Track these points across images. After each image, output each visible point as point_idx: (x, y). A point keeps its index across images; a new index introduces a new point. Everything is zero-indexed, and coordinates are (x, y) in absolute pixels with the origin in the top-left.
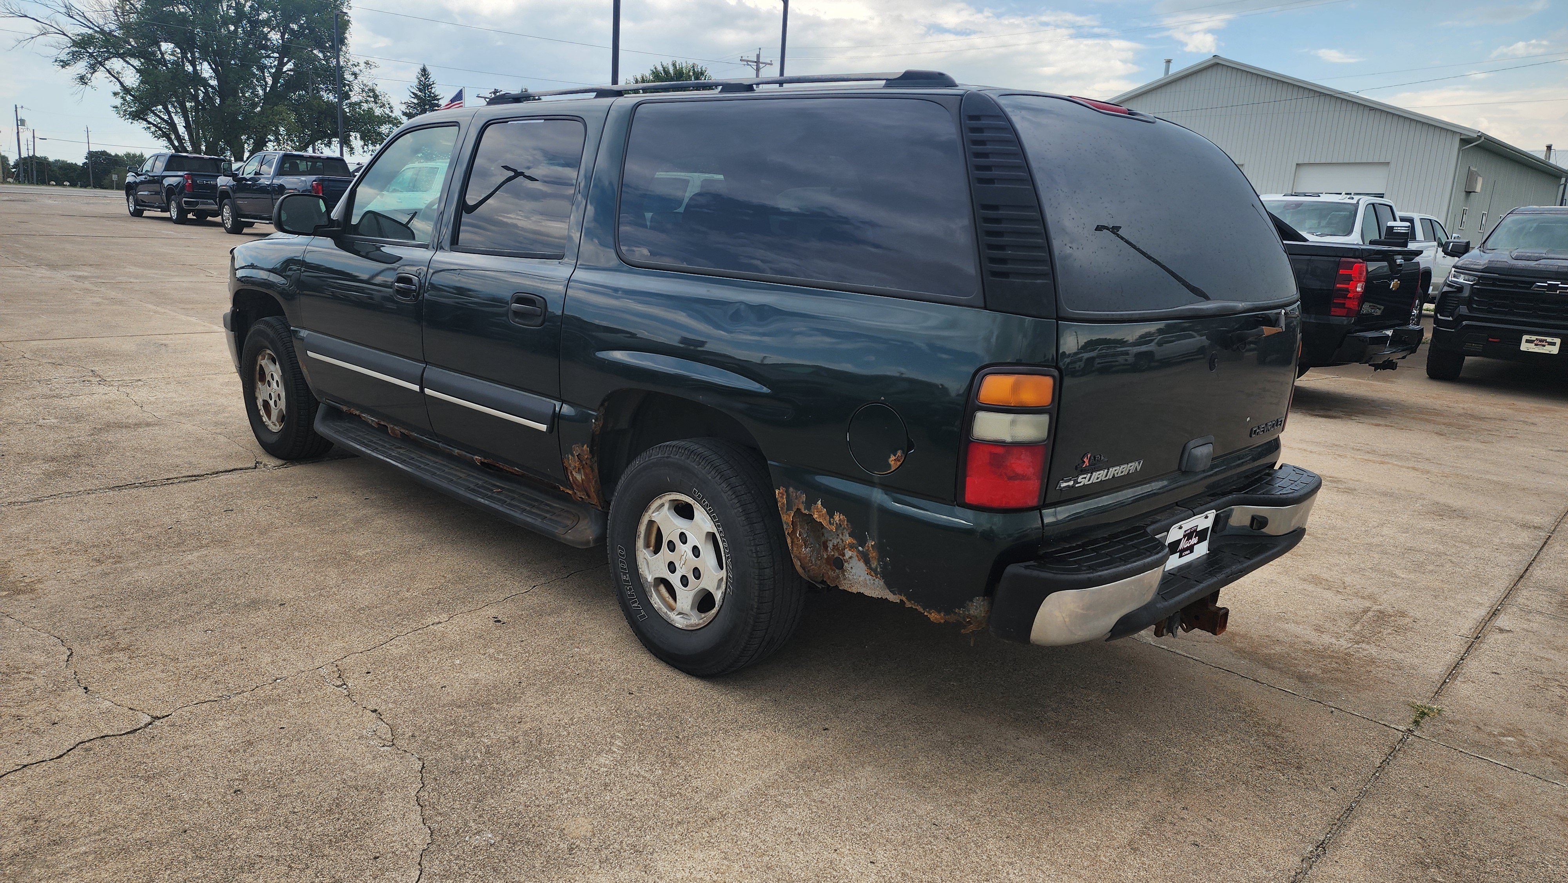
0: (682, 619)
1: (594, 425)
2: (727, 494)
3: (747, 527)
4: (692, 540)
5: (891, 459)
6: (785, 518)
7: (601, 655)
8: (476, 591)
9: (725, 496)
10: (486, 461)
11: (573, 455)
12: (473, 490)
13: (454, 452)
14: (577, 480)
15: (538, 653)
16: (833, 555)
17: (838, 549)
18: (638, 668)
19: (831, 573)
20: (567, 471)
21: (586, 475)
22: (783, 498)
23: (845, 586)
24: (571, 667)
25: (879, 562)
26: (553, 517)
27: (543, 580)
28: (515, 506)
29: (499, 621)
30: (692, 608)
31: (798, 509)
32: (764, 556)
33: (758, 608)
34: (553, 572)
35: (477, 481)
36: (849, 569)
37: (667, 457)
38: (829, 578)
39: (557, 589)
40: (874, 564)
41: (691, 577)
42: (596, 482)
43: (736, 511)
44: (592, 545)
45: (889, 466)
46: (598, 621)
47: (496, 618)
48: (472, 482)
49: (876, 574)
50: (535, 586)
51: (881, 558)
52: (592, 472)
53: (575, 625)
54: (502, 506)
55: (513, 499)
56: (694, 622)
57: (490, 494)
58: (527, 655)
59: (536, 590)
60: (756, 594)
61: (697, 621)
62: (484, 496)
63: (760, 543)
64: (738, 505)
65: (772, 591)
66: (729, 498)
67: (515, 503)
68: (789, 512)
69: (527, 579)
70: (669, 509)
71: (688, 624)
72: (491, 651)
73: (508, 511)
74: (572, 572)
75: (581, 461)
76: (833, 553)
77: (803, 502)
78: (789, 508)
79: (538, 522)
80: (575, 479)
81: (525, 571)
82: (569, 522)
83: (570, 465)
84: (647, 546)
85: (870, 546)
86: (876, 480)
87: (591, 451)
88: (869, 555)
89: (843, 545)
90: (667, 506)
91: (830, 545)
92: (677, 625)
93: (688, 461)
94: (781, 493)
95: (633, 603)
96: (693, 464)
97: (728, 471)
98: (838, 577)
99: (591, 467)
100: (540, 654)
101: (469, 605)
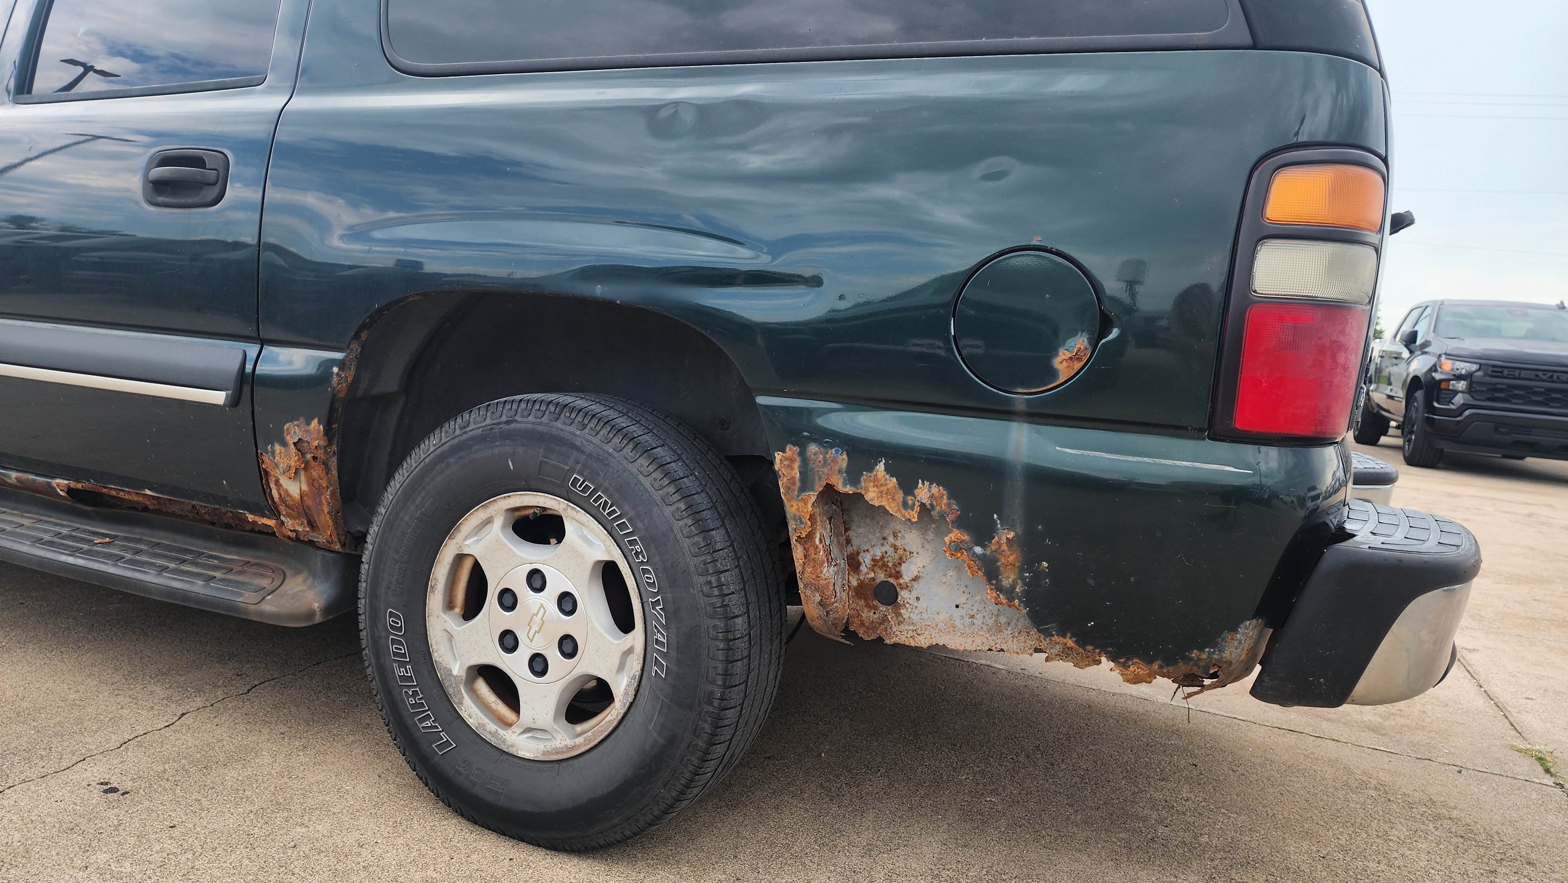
0: (530, 741)
1: (335, 379)
2: (649, 478)
3: (697, 539)
4: (556, 584)
5: (1059, 359)
6: (795, 507)
7: (356, 835)
8: (56, 735)
9: (646, 482)
10: (79, 486)
11: (284, 444)
12: (51, 544)
13: (9, 477)
14: (289, 495)
15: (214, 849)
16: (873, 579)
17: (885, 565)
18: (444, 851)
19: (867, 615)
20: (267, 481)
21: (311, 482)
22: (792, 469)
23: (900, 635)
24: (296, 871)
25: (1022, 570)
26: (230, 576)
27: (199, 702)
28: (143, 564)
29: (114, 790)
30: (556, 718)
31: (829, 488)
32: (733, 593)
33: (722, 699)
34: (216, 686)
35: (58, 529)
36: (911, 601)
37: (508, 423)
38: (862, 624)
39: (231, 715)
40: (1008, 578)
41: (554, 656)
42: (333, 494)
43: (673, 508)
44: (318, 619)
45: (1052, 373)
46: (331, 767)
47: (106, 784)
48: (46, 531)
49: (1011, 599)
50: (183, 714)
51: (1029, 562)
52: (327, 474)
53: (286, 779)
54: (116, 565)
55: (138, 552)
56: (564, 743)
57: (86, 547)
58: (190, 856)
59: (188, 720)
60: (720, 671)
61: (569, 742)
62: (74, 551)
63: (725, 568)
64: (677, 497)
65: (746, 660)
66: (656, 485)
67: (144, 558)
68: (804, 495)
69: (165, 702)
70: (504, 527)
71: (549, 748)
72: (102, 857)
73: (129, 574)
74: (256, 683)
75: (303, 454)
76: (872, 575)
77: (840, 471)
78: (805, 484)
79: (198, 587)
80: (285, 496)
81: (158, 689)
82: (265, 583)
83: (277, 466)
84: (449, 605)
85: (1004, 540)
86: (1020, 407)
87: (328, 433)
88: (997, 560)
89: (897, 556)
90: (498, 522)
91: (866, 560)
92: (521, 754)
93: (559, 424)
94: (786, 459)
95: (422, 720)
96: (571, 429)
97: (646, 437)
98: (884, 620)
99: (325, 464)
100: (219, 851)
101: (41, 764)
